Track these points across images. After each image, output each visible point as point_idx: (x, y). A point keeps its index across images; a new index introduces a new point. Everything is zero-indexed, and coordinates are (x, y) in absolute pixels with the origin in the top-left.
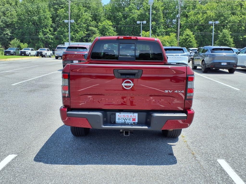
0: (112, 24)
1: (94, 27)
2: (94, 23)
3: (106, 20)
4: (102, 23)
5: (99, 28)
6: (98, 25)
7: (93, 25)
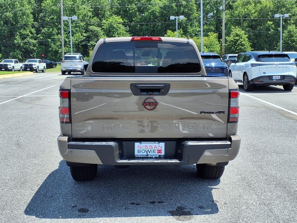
0: (122, 21)
1: (96, 26)
2: (96, 20)
3: (114, 16)
4: (107, 21)
5: (103, 27)
6: (102, 23)
7: (95, 23)
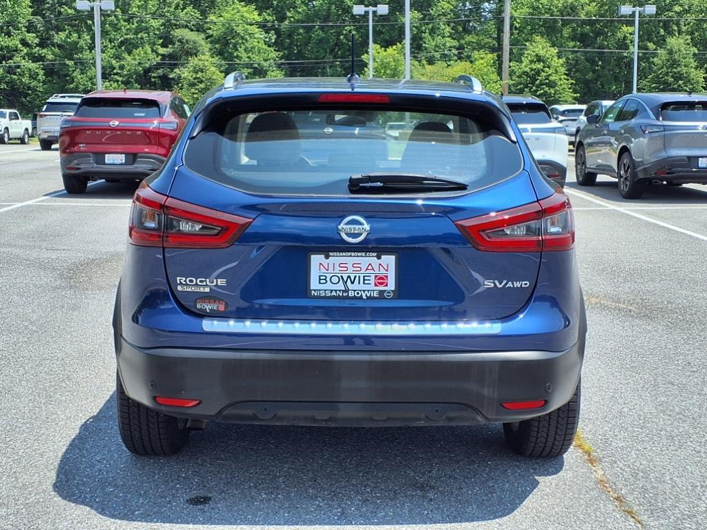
0: (259, 19)
1: (192, 30)
2: (190, 14)
3: (238, 5)
4: (221, 16)
5: (210, 32)
6: (207, 23)
7: (189, 22)
